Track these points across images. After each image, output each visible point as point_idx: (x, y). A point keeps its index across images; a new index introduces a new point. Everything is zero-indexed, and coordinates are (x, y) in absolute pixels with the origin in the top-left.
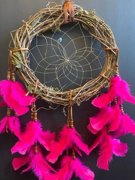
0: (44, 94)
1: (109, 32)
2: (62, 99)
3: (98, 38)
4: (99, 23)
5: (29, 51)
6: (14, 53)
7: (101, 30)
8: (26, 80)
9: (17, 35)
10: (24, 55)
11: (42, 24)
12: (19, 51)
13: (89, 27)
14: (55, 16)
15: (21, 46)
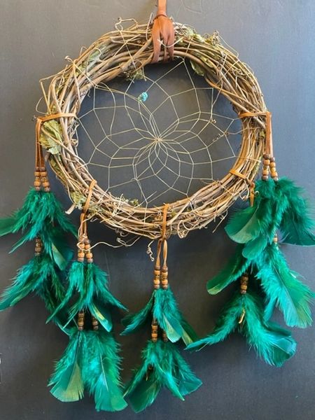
0: (107, 212)
1: (248, 79)
2: (144, 223)
3: (225, 93)
4: (227, 59)
5: (78, 121)
6: (46, 124)
7: (232, 74)
8: (69, 181)
9: (54, 85)
10: (65, 127)
11: (106, 63)
12: (55, 119)
13: (205, 70)
14: (132, 48)
15: (62, 109)
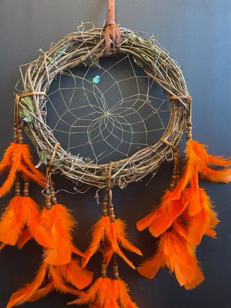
0: (66, 167)
1: (175, 72)
2: (95, 176)
3: (159, 81)
4: (160, 56)
5: (47, 97)
6: (23, 100)
7: (164, 67)
8: (38, 142)
9: (29, 71)
10: (37, 103)
11: (70, 55)
12: (30, 96)
13: (144, 63)
14: (90, 45)
15: (35, 88)
